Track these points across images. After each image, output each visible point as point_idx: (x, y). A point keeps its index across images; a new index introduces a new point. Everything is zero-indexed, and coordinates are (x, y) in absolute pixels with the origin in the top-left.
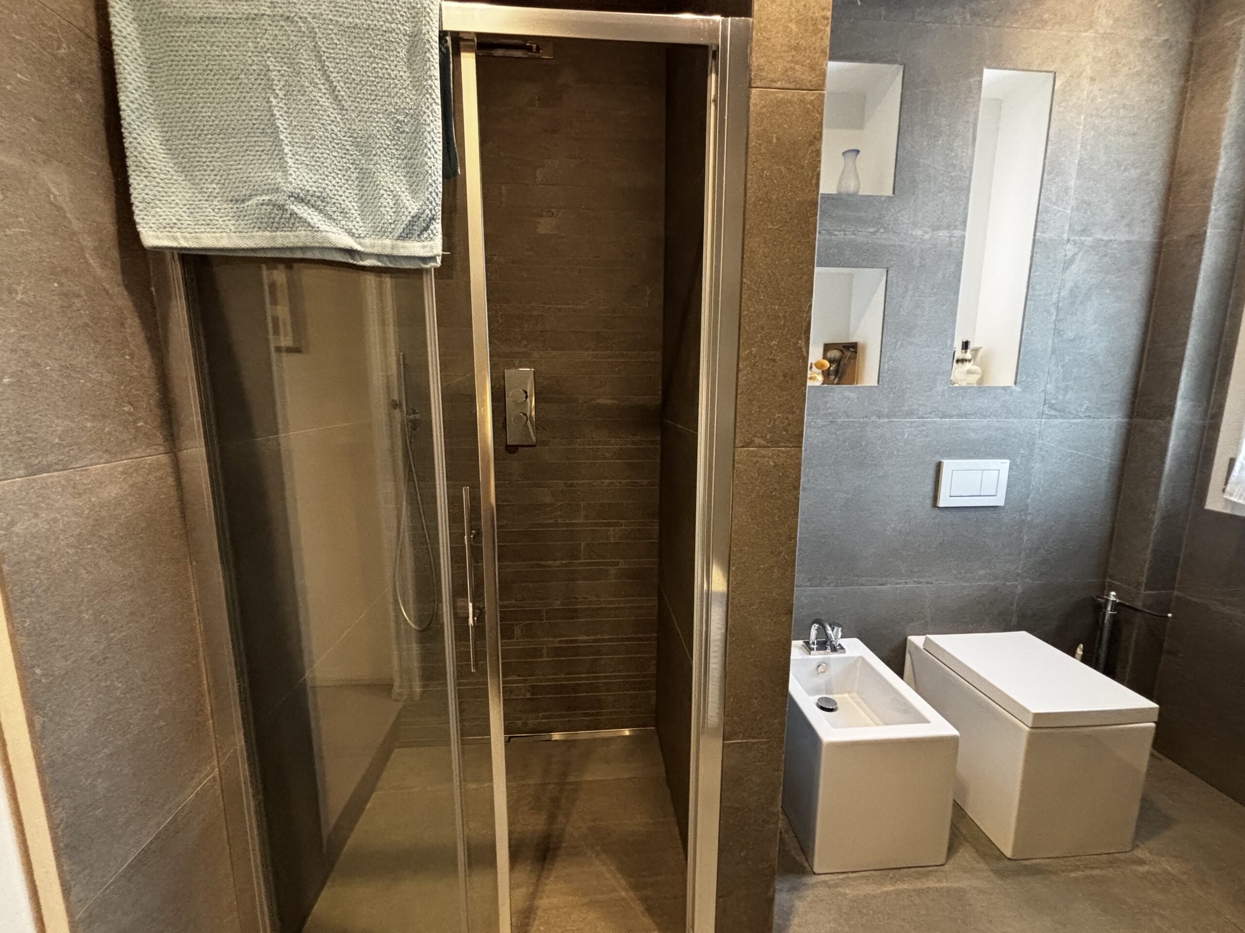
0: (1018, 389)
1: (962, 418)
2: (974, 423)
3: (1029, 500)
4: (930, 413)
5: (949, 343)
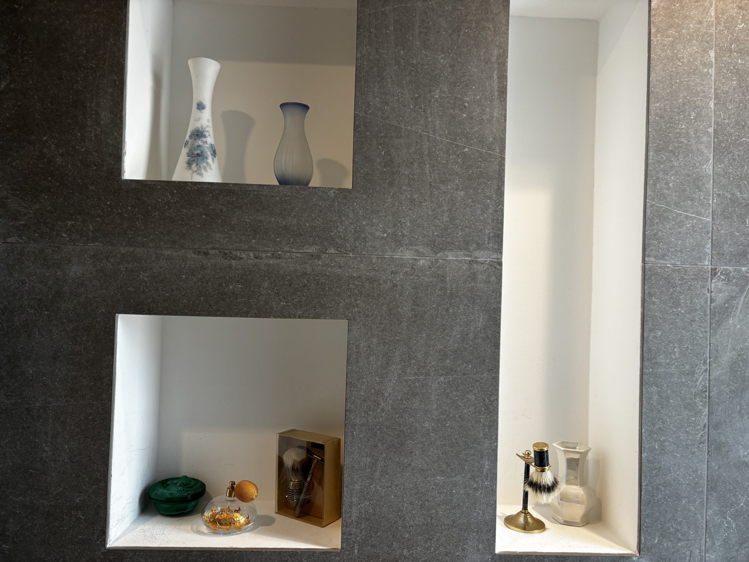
5: (487, 465)
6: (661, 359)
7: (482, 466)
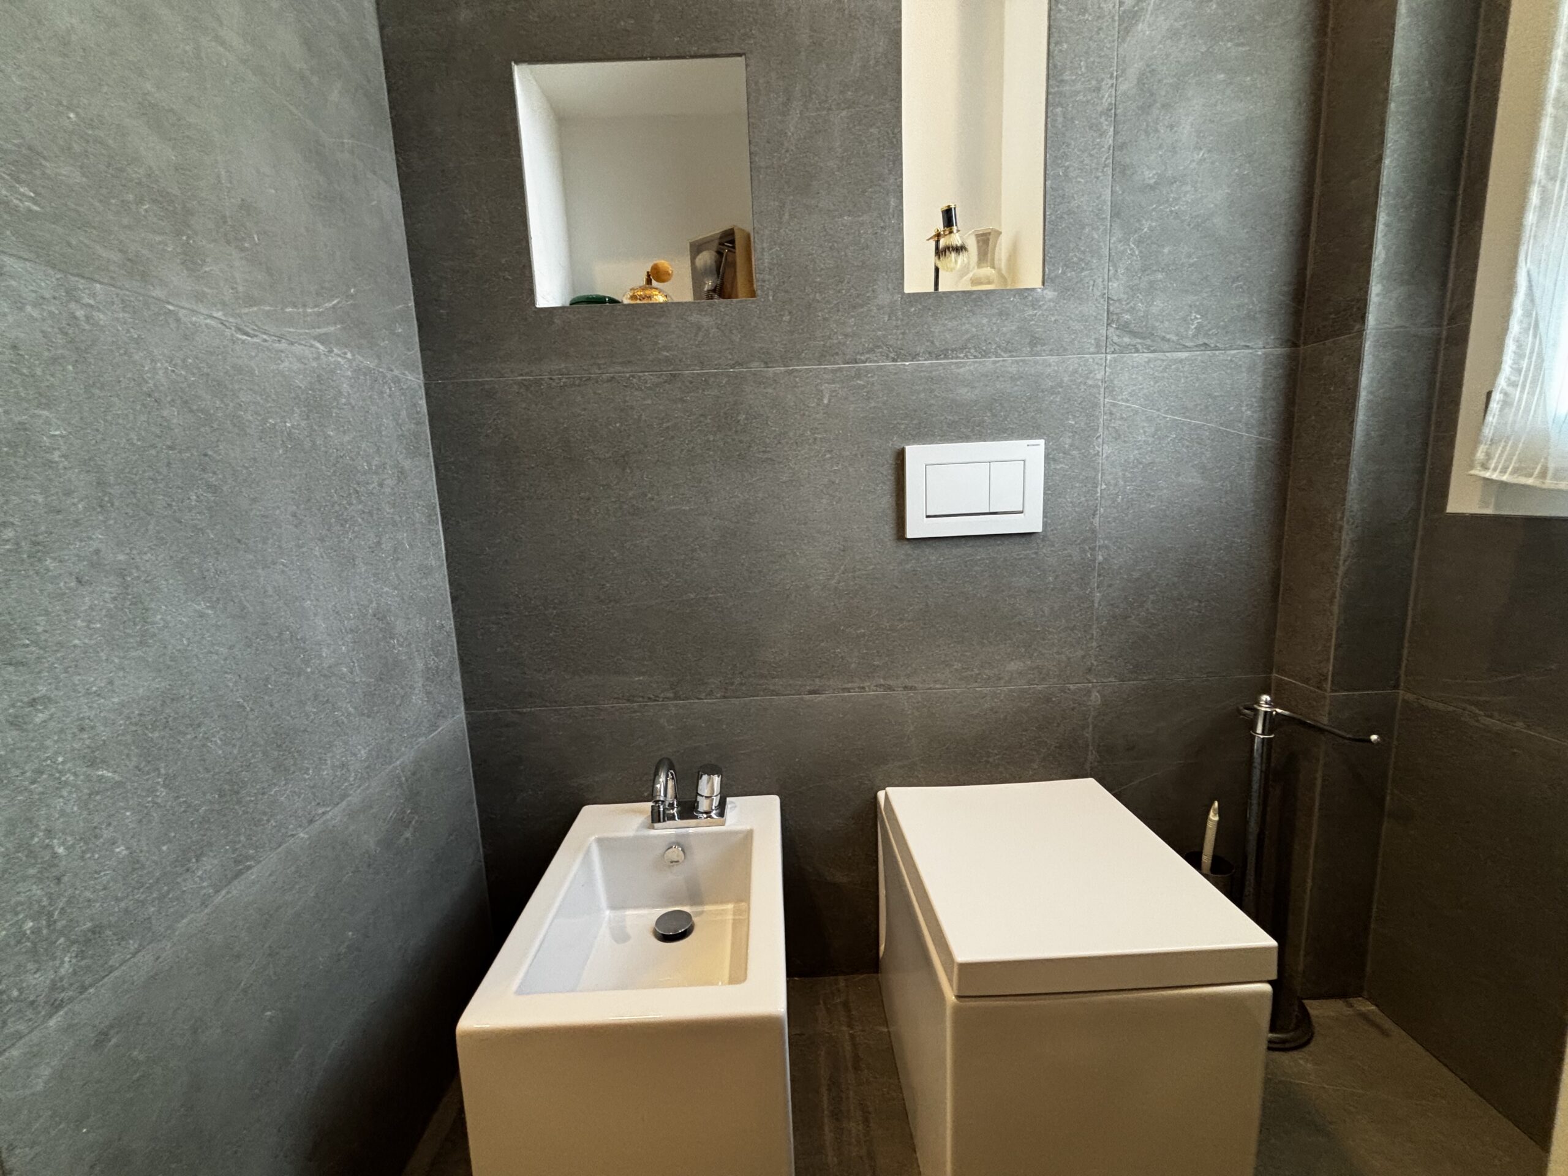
0: (1050, 294)
1: (937, 357)
2: (968, 366)
3: (1097, 520)
4: (871, 351)
5: (893, 203)
6: (1067, 76)
7: (888, 203)
